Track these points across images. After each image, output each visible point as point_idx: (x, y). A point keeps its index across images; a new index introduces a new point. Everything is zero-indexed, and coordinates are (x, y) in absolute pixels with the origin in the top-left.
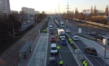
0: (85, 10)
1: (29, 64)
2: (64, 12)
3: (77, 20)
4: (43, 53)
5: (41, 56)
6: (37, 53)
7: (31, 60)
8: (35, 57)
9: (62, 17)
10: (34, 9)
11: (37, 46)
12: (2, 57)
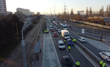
0: (80, 12)
1: (43, 65)
2: (59, 13)
3: (74, 21)
4: (53, 54)
5: (52, 57)
6: (47, 54)
7: (44, 61)
8: (46, 58)
9: (58, 18)
10: (29, 10)
11: (44, 47)
12: (13, 59)
